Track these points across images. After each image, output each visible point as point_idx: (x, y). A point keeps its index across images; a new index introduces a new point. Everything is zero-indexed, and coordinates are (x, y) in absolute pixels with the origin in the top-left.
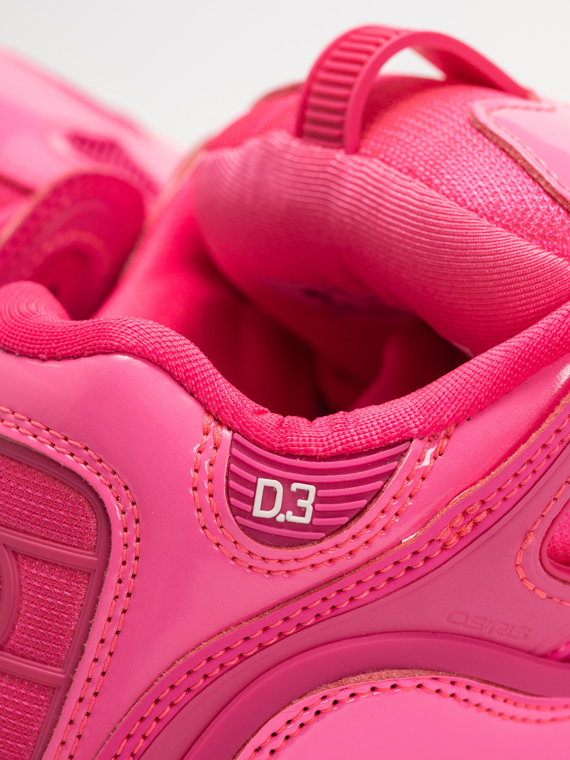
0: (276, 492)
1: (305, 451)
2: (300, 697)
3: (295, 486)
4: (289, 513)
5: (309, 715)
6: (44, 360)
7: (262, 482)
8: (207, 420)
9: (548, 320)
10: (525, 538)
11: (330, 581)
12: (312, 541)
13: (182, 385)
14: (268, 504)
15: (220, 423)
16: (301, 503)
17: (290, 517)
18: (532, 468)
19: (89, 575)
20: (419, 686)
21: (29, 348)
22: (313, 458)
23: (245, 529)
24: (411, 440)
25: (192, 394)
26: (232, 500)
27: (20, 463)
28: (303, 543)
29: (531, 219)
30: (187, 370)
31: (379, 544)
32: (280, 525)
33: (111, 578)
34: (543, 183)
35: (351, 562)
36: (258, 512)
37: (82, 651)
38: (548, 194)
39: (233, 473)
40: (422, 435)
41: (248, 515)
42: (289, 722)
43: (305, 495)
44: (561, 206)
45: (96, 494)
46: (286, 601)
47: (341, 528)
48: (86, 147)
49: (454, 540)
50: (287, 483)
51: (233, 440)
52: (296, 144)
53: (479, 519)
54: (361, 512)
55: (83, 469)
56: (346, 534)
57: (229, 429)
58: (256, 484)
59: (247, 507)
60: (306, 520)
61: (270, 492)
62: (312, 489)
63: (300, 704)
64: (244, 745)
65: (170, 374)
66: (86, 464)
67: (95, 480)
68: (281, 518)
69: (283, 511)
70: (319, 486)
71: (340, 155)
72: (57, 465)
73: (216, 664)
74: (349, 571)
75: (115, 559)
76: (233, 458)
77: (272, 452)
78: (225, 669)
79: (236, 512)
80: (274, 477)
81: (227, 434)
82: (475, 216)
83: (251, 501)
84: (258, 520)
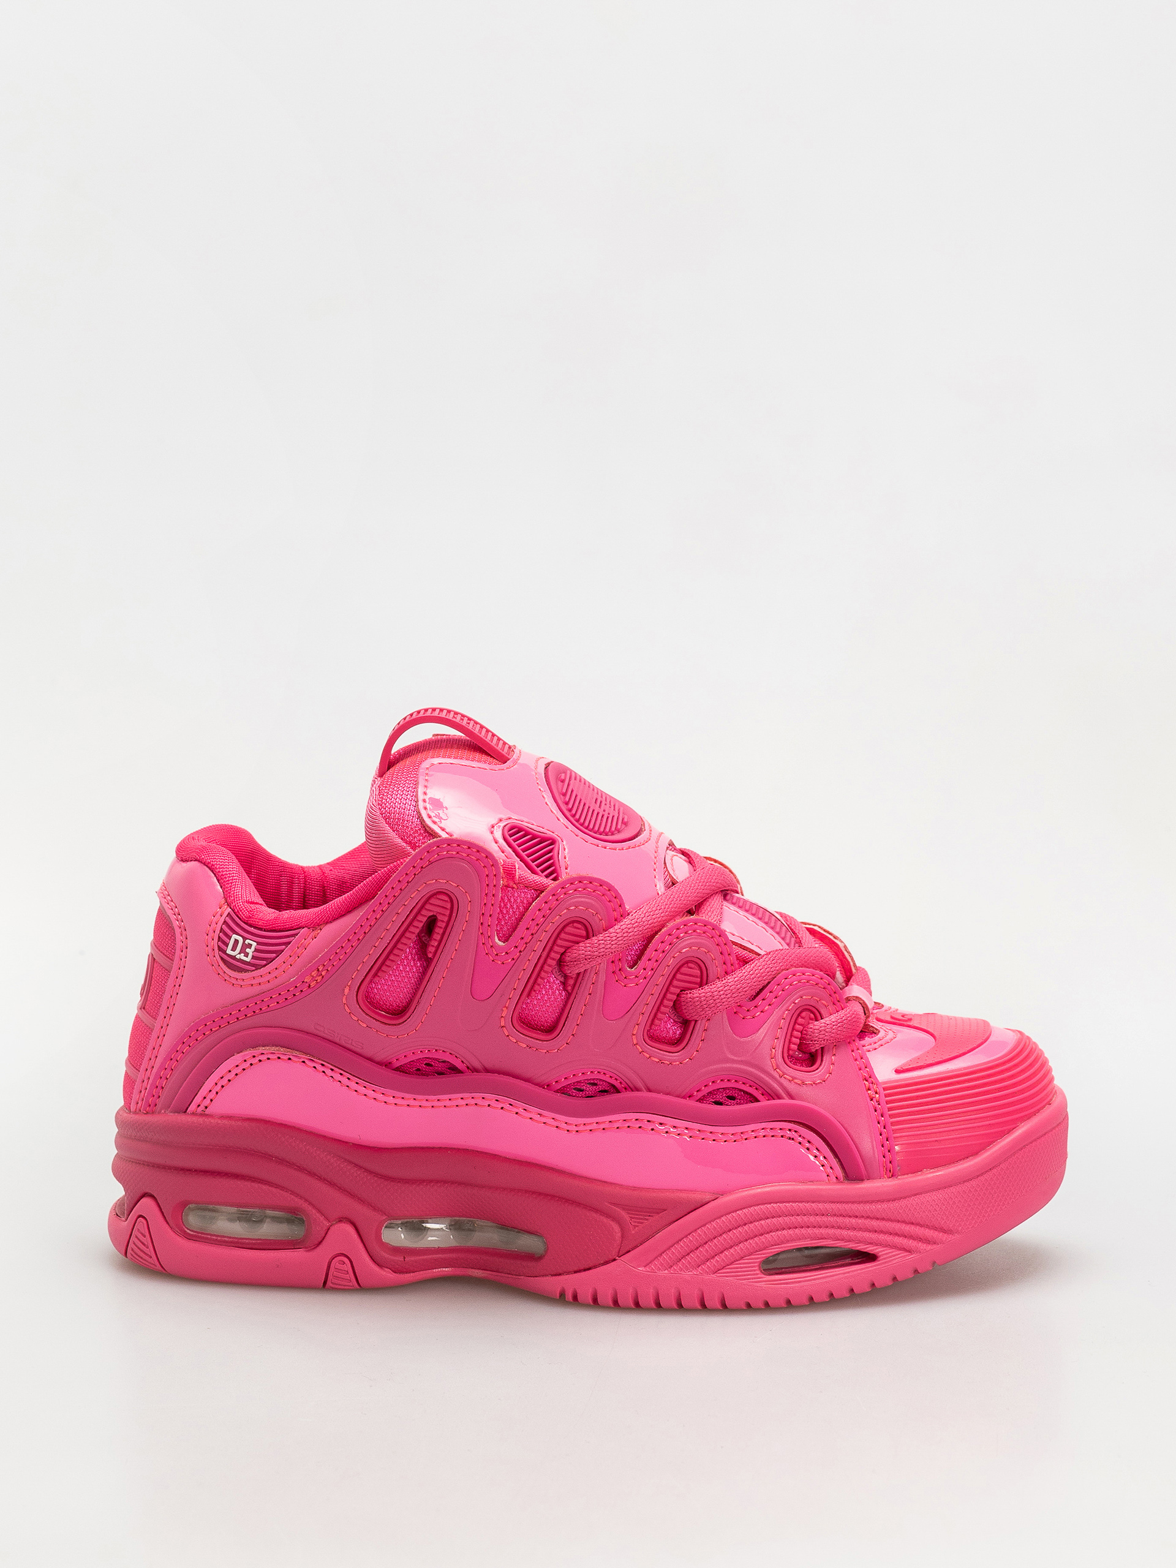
0: (239, 943)
1: (258, 925)
3: (247, 941)
4: (243, 954)
5: (247, 1065)
7: (235, 937)
8: (223, 901)
11: (259, 994)
12: (249, 971)
13: (219, 882)
14: (234, 948)
15: (227, 903)
16: (248, 950)
17: (242, 956)
20: (303, 1062)
22: (260, 929)
23: (222, 958)
24: (301, 928)
25: (222, 887)
26: (220, 943)
28: (244, 971)
31: (280, 979)
32: (237, 960)
35: (267, 986)
36: (229, 951)
39: (223, 930)
41: (224, 952)
43: (250, 946)
47: (262, 966)
49: (313, 984)
50: (245, 939)
51: (229, 913)
53: (323, 974)
54: (273, 960)
56: (266, 969)
57: (229, 907)
58: (231, 937)
59: (225, 948)
60: (248, 959)
61: (236, 942)
62: (255, 944)
68: (238, 957)
69: (240, 953)
70: (258, 943)
74: (267, 991)
76: (226, 922)
77: (245, 922)
78: (212, 1031)
79: (220, 949)
80: (240, 935)
81: (227, 910)
83: (227, 945)
84: (229, 956)
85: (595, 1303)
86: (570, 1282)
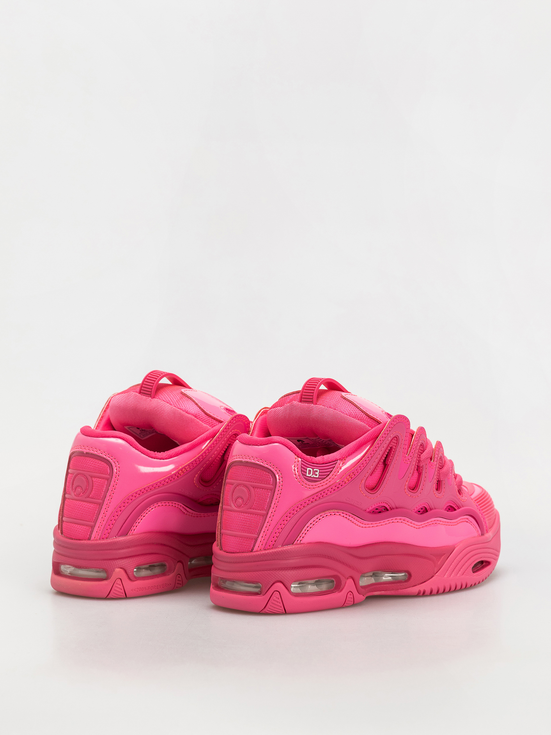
0: (311, 471)
1: (316, 462)
2: (317, 515)
3: (315, 470)
4: (314, 475)
5: (318, 520)
6: (258, 446)
7: (308, 469)
8: (296, 456)
9: (361, 438)
10: (362, 481)
11: (322, 490)
12: (319, 481)
13: (290, 449)
14: (309, 473)
15: (298, 457)
16: (316, 473)
17: (314, 476)
18: (363, 465)
19: (271, 490)
20: (340, 515)
21: (255, 443)
22: (318, 464)
23: (305, 478)
24: (338, 460)
25: (292, 451)
26: (302, 472)
27: (254, 468)
28: (317, 481)
29: (358, 416)
30: (291, 446)
31: (332, 483)
32: (312, 478)
33: (277, 490)
34: (360, 409)
35: (326, 486)
36: (307, 475)
37: (270, 506)
38: (361, 411)
39: (302, 467)
40: (340, 459)
41: (306, 476)
42: (311, 524)
43: (317, 471)
44: (364, 413)
45: (273, 472)
46: (318, 492)
47: (325, 478)
48: (228, 411)
49: (347, 481)
50: (313, 469)
51: (301, 460)
52: (300, 403)
53: (352, 477)
54: (328, 475)
55: (270, 467)
56: (326, 479)
57: (300, 458)
58: (307, 469)
59: (305, 474)
60: (317, 476)
61: (310, 471)
62: (318, 470)
63: (316, 517)
64: (305, 525)
65: (287, 447)
66: (270, 466)
67: (272, 469)
68: (312, 476)
69: (312, 475)
70: (320, 470)
71: (312, 405)
72: (264, 467)
73: (299, 508)
74: (326, 488)
75: (277, 486)
76: (302, 464)
77: (309, 462)
78: (301, 509)
79: (303, 475)
80: (310, 468)
81: (300, 459)
82: (346, 415)
83: (306, 473)
84: (308, 477)
85: (431, 594)
86: (421, 588)
